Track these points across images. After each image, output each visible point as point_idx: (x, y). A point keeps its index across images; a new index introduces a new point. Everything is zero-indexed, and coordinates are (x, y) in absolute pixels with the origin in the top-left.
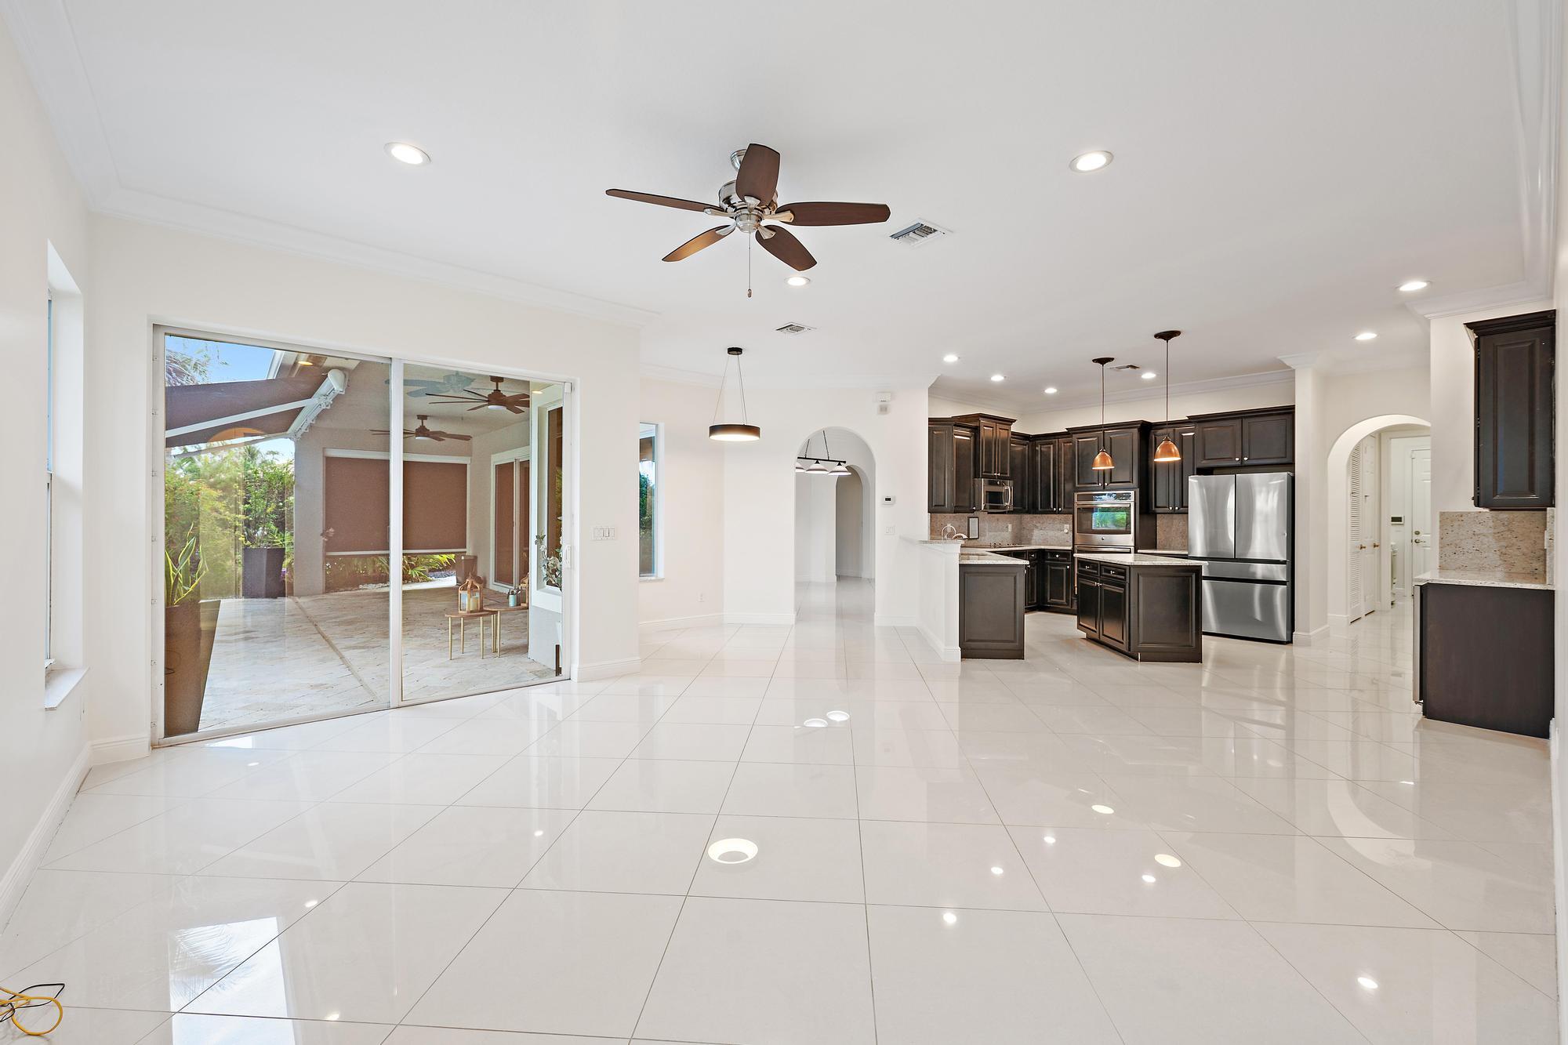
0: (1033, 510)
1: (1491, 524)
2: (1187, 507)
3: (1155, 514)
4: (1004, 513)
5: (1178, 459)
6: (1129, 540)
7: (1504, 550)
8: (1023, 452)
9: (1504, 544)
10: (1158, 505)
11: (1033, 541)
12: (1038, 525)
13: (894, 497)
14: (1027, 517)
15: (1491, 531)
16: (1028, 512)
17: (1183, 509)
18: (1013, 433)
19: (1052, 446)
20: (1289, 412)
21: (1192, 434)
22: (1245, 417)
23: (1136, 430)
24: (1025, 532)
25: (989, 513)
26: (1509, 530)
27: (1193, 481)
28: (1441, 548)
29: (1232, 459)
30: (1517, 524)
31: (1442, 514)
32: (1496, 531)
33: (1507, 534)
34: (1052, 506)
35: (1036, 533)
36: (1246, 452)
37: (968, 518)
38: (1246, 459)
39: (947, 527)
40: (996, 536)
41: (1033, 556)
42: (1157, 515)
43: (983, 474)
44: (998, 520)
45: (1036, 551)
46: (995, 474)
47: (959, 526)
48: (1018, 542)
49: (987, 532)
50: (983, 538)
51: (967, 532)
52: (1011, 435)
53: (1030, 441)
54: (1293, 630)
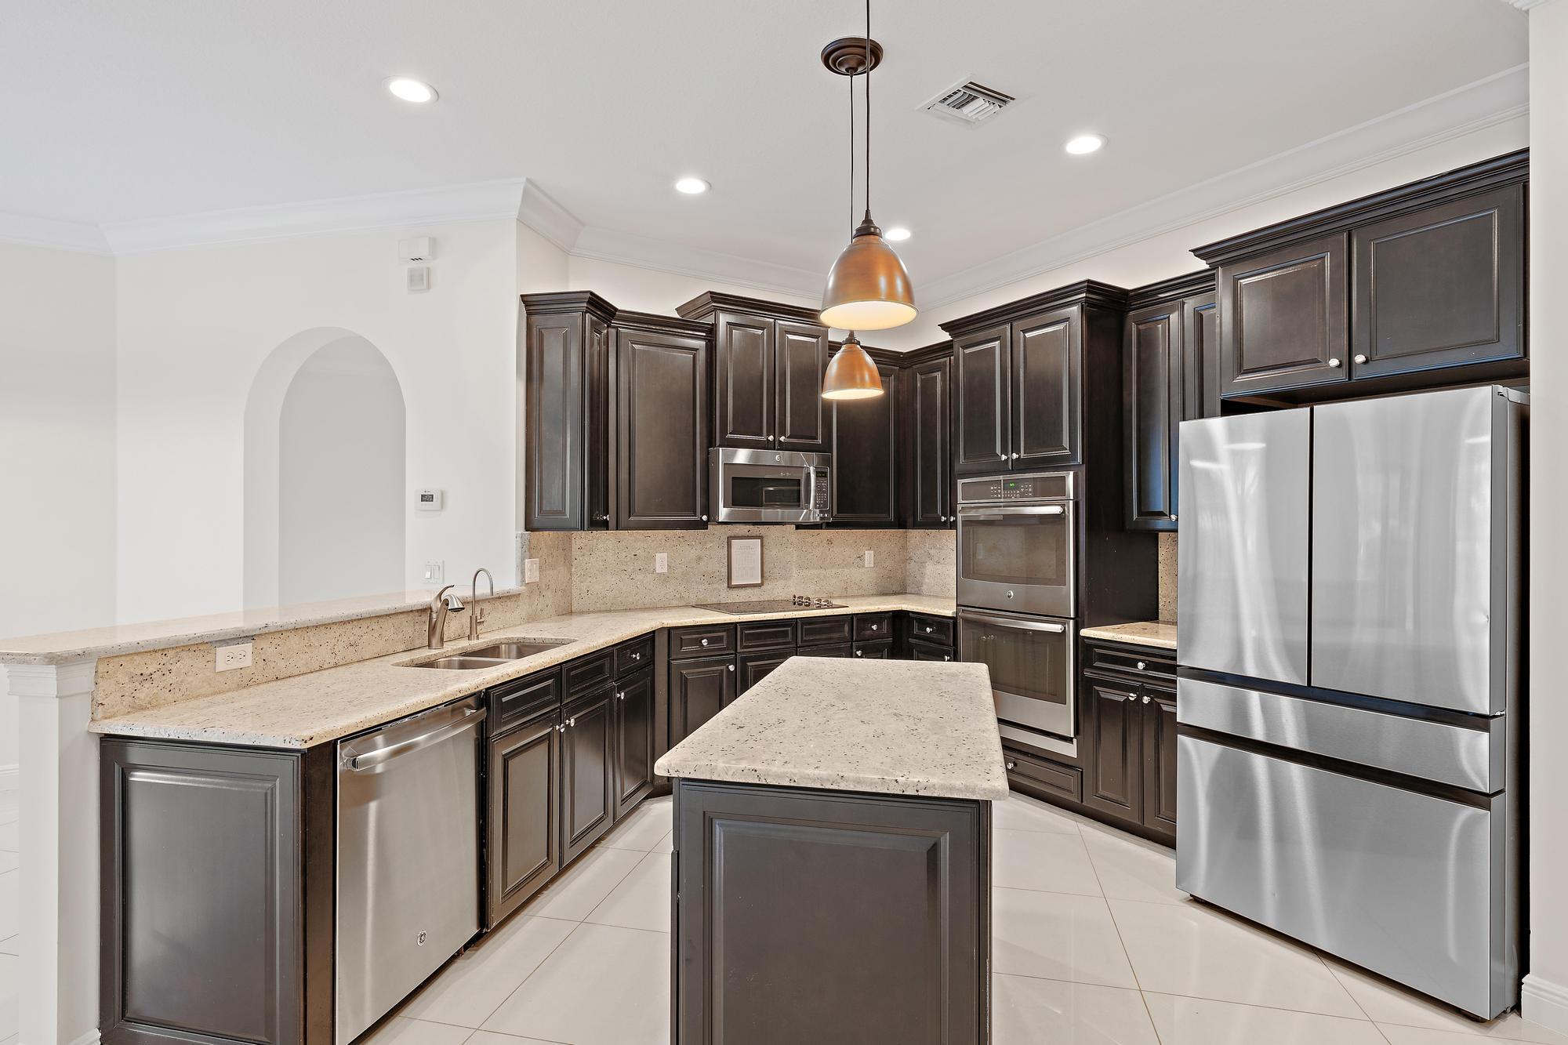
0: (910, 519)
13: (442, 494)
16: (900, 525)
20: (1514, 177)
22: (1361, 226)
23: (1076, 309)
24: (912, 567)
34: (940, 513)
35: (930, 569)
36: (1361, 338)
37: (730, 539)
38: (1360, 359)
39: (655, 560)
40: (825, 576)
41: (874, 627)
42: (1160, 534)
43: (729, 436)
44: (830, 542)
45: (887, 615)
46: (771, 438)
47: (699, 558)
48: (895, 588)
49: (794, 570)
50: (780, 583)
51: (725, 570)
52: (829, 349)
53: (902, 368)
54: (1524, 968)
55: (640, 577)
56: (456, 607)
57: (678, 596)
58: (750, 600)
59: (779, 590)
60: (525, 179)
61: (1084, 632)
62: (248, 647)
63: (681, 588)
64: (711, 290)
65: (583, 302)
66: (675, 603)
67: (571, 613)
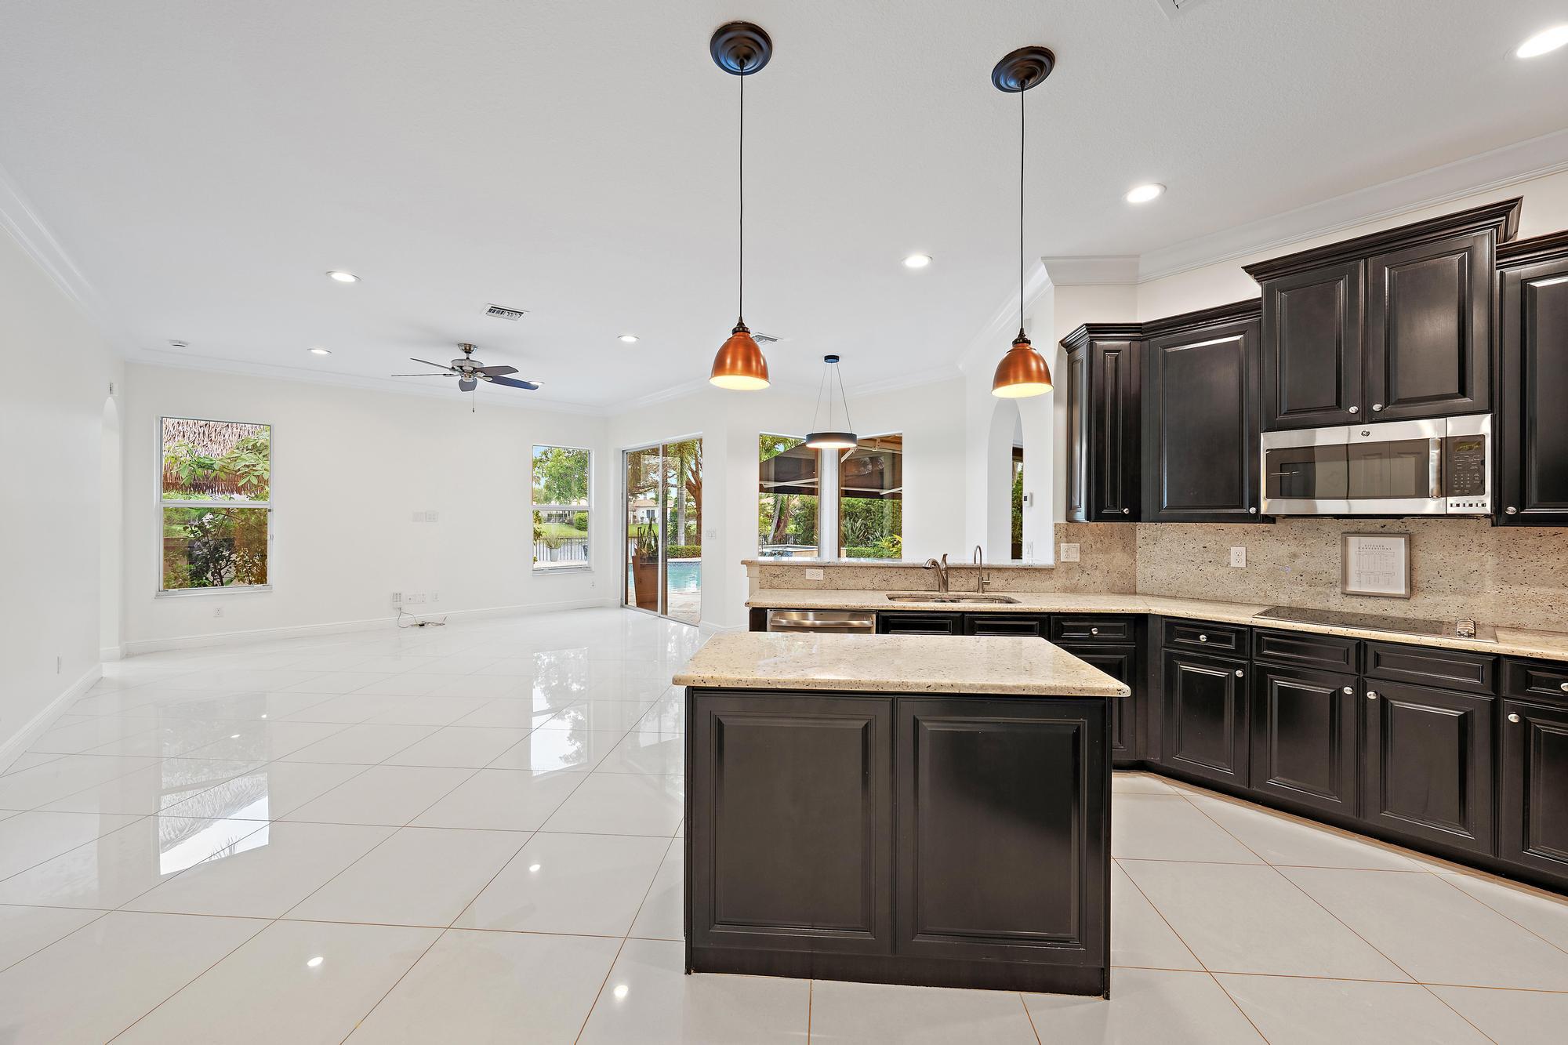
37: (1346, 535)
39: (1230, 554)
43: (1280, 418)
46: (1353, 410)
47: (1294, 556)
51: (1336, 573)
55: (1211, 568)
58: (1385, 613)
62: (821, 571)
63: (1267, 586)
66: (1257, 601)
67: (1135, 593)
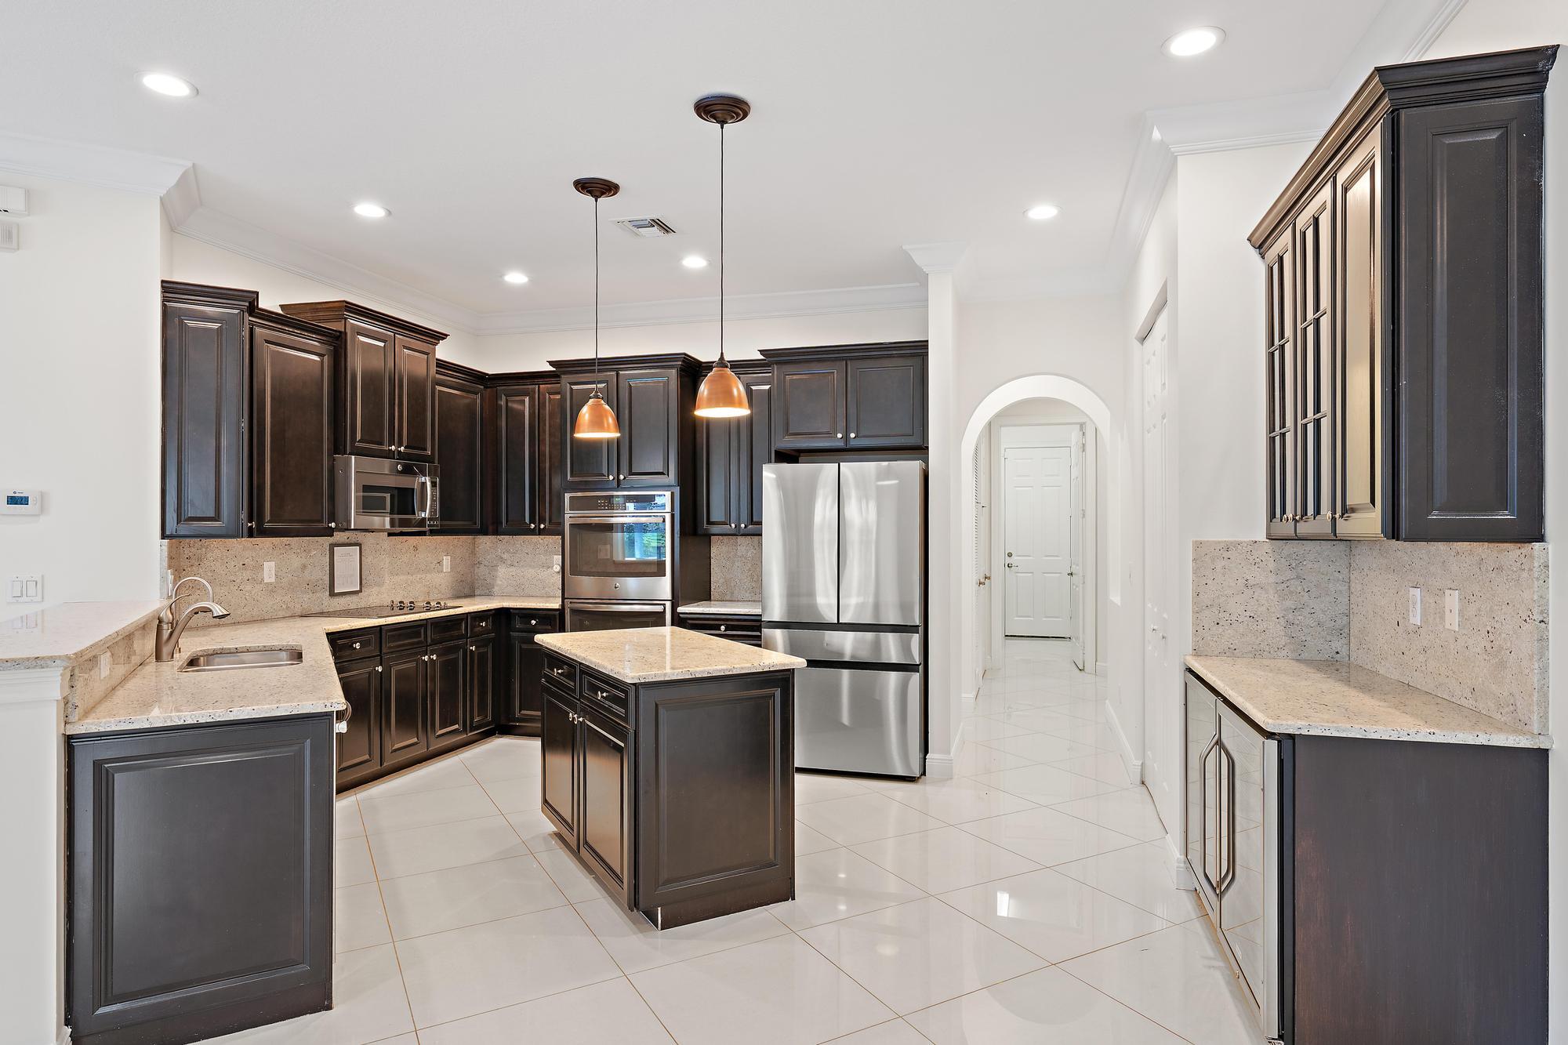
0: (492, 526)
1: (1271, 565)
2: (760, 523)
3: (708, 537)
4: (422, 534)
5: (743, 412)
6: (663, 587)
7: (1290, 616)
8: (470, 409)
9: (1289, 604)
10: (713, 519)
11: (496, 589)
12: (505, 556)
13: (43, 496)
14: (485, 542)
15: (1272, 579)
16: (484, 532)
17: (753, 528)
18: (441, 364)
19: (527, 399)
20: (918, 351)
21: (767, 387)
22: (852, 359)
23: (674, 371)
24: (482, 571)
25: (390, 535)
26: (1298, 577)
27: (770, 474)
28: (1196, 612)
29: (831, 434)
30: (1310, 566)
31: (1198, 545)
32: (1281, 578)
33: (1295, 585)
34: (527, 521)
35: (502, 571)
36: (853, 424)
37: (332, 546)
38: (853, 435)
39: (263, 570)
40: (411, 582)
41: (484, 624)
42: (712, 537)
43: (357, 444)
44: (416, 548)
45: (491, 613)
46: (393, 448)
47: (304, 567)
48: (467, 591)
49: (387, 577)
50: (375, 590)
51: (327, 578)
52: (437, 366)
53: (486, 387)
54: (926, 751)
55: (249, 587)
56: (221, 614)
57: (284, 607)
58: (349, 607)
59: (375, 596)
60: (189, 164)
61: (680, 609)
62: (108, 655)
63: (287, 598)
64: (346, 299)
65: (245, 301)
66: (282, 615)
